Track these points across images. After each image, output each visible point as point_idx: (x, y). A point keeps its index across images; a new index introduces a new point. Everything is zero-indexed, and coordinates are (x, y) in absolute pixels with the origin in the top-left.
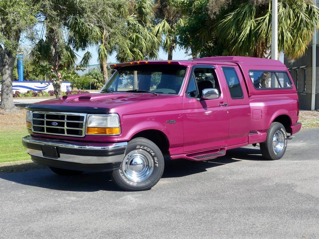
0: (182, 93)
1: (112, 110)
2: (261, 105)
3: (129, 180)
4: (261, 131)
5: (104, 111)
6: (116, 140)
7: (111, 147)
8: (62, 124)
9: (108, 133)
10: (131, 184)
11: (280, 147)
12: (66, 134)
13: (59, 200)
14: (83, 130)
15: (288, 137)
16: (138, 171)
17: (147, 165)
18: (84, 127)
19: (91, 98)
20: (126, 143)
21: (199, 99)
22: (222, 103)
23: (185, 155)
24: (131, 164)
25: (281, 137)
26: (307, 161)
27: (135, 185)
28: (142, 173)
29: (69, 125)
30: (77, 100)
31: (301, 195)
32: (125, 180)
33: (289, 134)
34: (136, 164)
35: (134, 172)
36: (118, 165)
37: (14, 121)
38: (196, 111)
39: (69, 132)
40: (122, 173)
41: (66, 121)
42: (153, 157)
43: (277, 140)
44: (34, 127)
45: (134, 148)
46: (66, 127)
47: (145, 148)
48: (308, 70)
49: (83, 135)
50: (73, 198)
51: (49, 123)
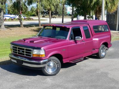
0: (67, 39)
1: (42, 48)
2: (97, 39)
3: (48, 72)
4: (97, 49)
5: (39, 48)
6: (43, 59)
7: (42, 62)
8: (24, 52)
9: (40, 56)
10: (49, 73)
11: (103, 54)
12: (25, 56)
13: (23, 80)
14: (31, 55)
15: (107, 49)
16: (52, 69)
17: (54, 66)
18: (32, 54)
19: (34, 42)
20: (47, 60)
21: (74, 40)
22: (83, 40)
23: (68, 61)
24: (49, 66)
25: (104, 50)
26: (113, 59)
27: (50, 74)
28: (53, 69)
29: (26, 52)
30: (29, 42)
31: (110, 79)
32: (47, 72)
33: (107, 48)
34: (51, 66)
35: (50, 69)
36: (44, 67)
37: (5, 33)
38: (73, 45)
39: (26, 55)
40: (46, 69)
41: (25, 51)
42: (57, 64)
43: (103, 51)
44: (13, 51)
45: (50, 61)
46: (25, 53)
47: (54, 61)
48: (116, 15)
49: (31, 57)
50: (28, 80)
51: (19, 51)
